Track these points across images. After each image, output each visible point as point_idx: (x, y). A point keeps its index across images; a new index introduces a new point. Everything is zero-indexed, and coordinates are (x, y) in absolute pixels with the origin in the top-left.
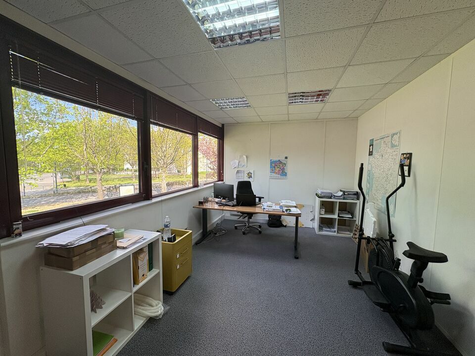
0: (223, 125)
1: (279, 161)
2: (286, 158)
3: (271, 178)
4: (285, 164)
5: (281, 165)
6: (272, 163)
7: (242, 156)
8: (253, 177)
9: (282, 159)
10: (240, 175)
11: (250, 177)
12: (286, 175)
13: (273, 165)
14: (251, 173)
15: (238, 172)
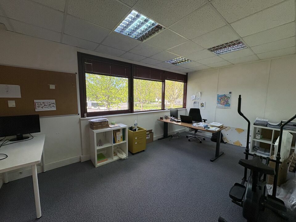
0: (187, 73)
1: (224, 95)
2: (230, 93)
3: (217, 107)
4: (229, 98)
5: (226, 98)
6: (218, 96)
7: (198, 92)
8: (204, 106)
9: (227, 93)
10: (196, 104)
11: (202, 106)
12: (229, 105)
13: (220, 98)
14: (203, 104)
15: (195, 103)
